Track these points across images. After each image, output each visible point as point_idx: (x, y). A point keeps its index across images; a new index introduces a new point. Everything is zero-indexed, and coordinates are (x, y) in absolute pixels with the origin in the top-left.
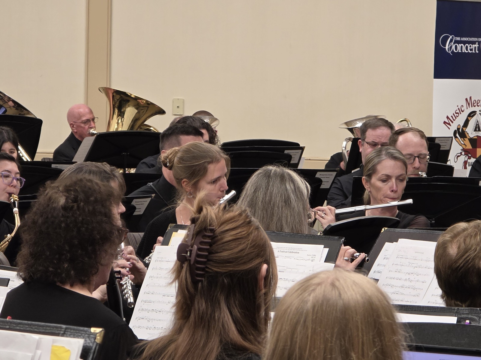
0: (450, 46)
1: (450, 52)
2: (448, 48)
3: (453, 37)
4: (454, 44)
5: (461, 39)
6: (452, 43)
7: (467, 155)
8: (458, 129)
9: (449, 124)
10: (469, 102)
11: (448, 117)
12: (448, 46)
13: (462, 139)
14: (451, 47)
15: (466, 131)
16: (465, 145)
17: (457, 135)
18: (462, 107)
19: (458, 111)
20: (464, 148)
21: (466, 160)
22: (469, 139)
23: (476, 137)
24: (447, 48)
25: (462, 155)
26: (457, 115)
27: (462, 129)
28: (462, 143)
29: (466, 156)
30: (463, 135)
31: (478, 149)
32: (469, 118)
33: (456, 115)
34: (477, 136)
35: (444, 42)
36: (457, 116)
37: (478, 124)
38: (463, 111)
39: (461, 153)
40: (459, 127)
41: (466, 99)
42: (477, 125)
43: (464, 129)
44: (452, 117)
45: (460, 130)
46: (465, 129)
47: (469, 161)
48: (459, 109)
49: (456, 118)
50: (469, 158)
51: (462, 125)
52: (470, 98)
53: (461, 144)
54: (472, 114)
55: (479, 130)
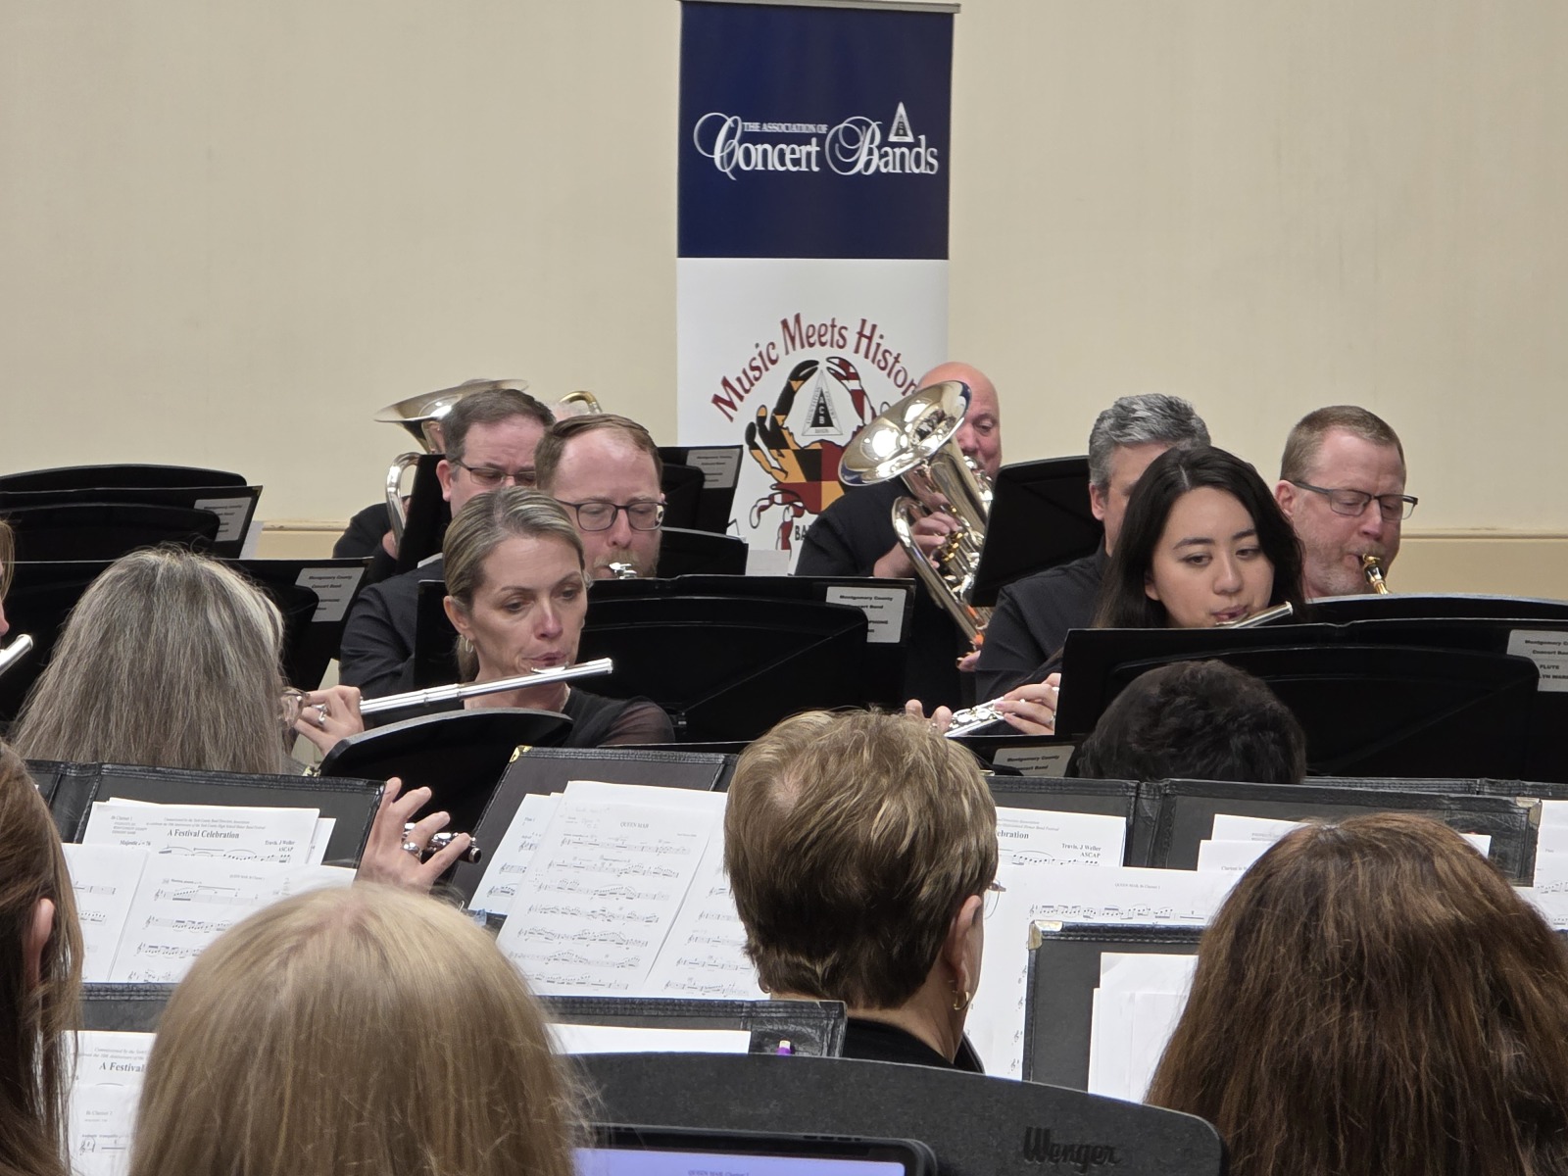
0: (727, 151)
1: (727, 171)
2: (722, 157)
3: (735, 122)
4: (741, 143)
5: (761, 126)
6: (735, 142)
7: (791, 504)
8: (761, 420)
9: (731, 404)
10: (792, 331)
11: (726, 383)
12: (723, 151)
13: (774, 452)
14: (731, 155)
15: (784, 426)
16: (782, 470)
17: (758, 440)
18: (771, 347)
19: (758, 363)
20: (779, 483)
21: (788, 519)
22: (795, 451)
23: (818, 446)
24: (717, 156)
25: (774, 505)
26: (757, 373)
27: (774, 421)
28: (775, 464)
29: (787, 508)
30: (776, 438)
31: (824, 483)
32: (795, 384)
33: (751, 374)
34: (822, 442)
35: (709, 139)
36: (757, 379)
37: (822, 402)
38: (773, 362)
39: (771, 498)
40: (762, 414)
41: (785, 323)
42: (819, 405)
43: (779, 418)
44: (739, 380)
45: (768, 424)
46: (783, 421)
47: (797, 521)
48: (760, 355)
49: (752, 384)
50: (799, 513)
51: (772, 405)
52: (797, 318)
53: (770, 470)
54: (804, 371)
55: (829, 423)
